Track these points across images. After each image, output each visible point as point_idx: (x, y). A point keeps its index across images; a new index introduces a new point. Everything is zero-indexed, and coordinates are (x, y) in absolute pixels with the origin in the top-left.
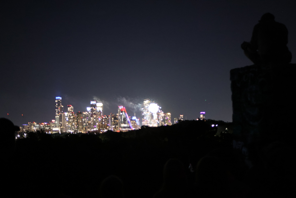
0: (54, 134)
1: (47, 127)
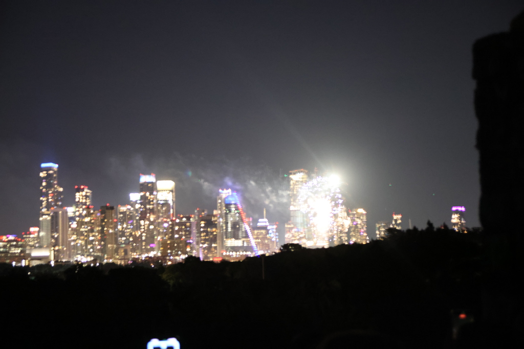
0: (33, 267)
1: (16, 246)
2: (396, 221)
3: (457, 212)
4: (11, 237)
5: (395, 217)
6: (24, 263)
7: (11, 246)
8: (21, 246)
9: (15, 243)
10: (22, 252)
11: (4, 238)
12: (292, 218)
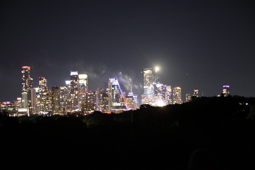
0: (19, 117)
1: (11, 107)
2: (196, 92)
3: (225, 88)
4: (8, 103)
5: (195, 91)
6: (14, 115)
7: (8, 107)
8: (13, 107)
9: (10, 105)
10: (13, 109)
11: (5, 103)
12: (145, 92)
